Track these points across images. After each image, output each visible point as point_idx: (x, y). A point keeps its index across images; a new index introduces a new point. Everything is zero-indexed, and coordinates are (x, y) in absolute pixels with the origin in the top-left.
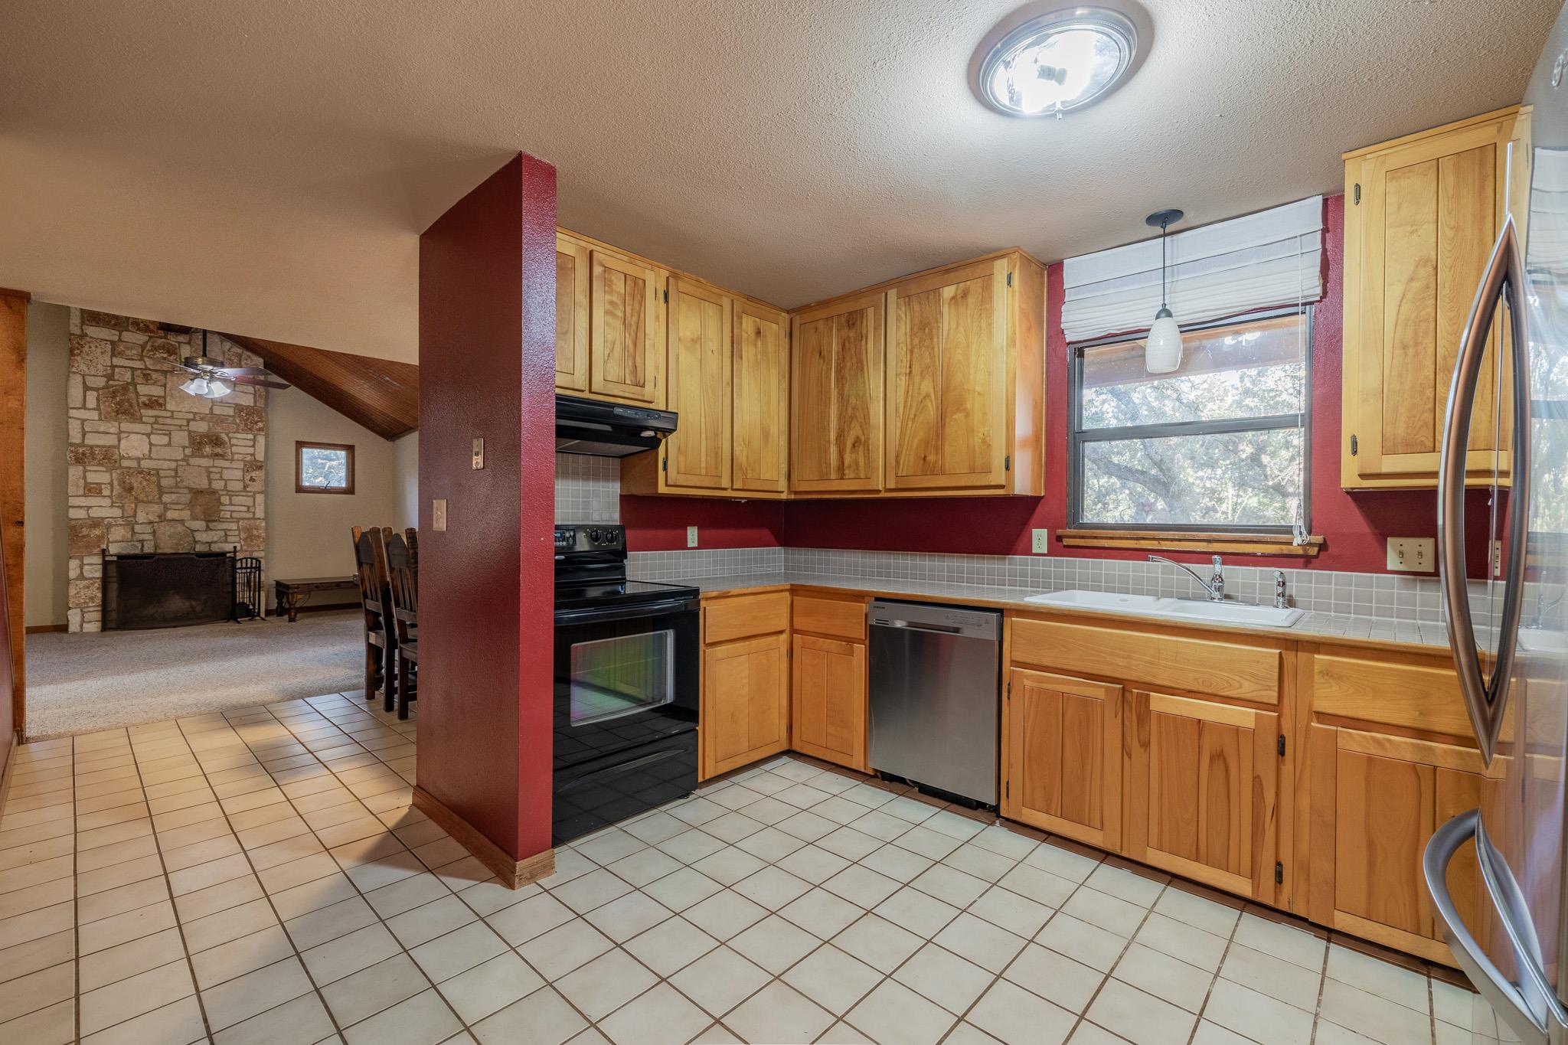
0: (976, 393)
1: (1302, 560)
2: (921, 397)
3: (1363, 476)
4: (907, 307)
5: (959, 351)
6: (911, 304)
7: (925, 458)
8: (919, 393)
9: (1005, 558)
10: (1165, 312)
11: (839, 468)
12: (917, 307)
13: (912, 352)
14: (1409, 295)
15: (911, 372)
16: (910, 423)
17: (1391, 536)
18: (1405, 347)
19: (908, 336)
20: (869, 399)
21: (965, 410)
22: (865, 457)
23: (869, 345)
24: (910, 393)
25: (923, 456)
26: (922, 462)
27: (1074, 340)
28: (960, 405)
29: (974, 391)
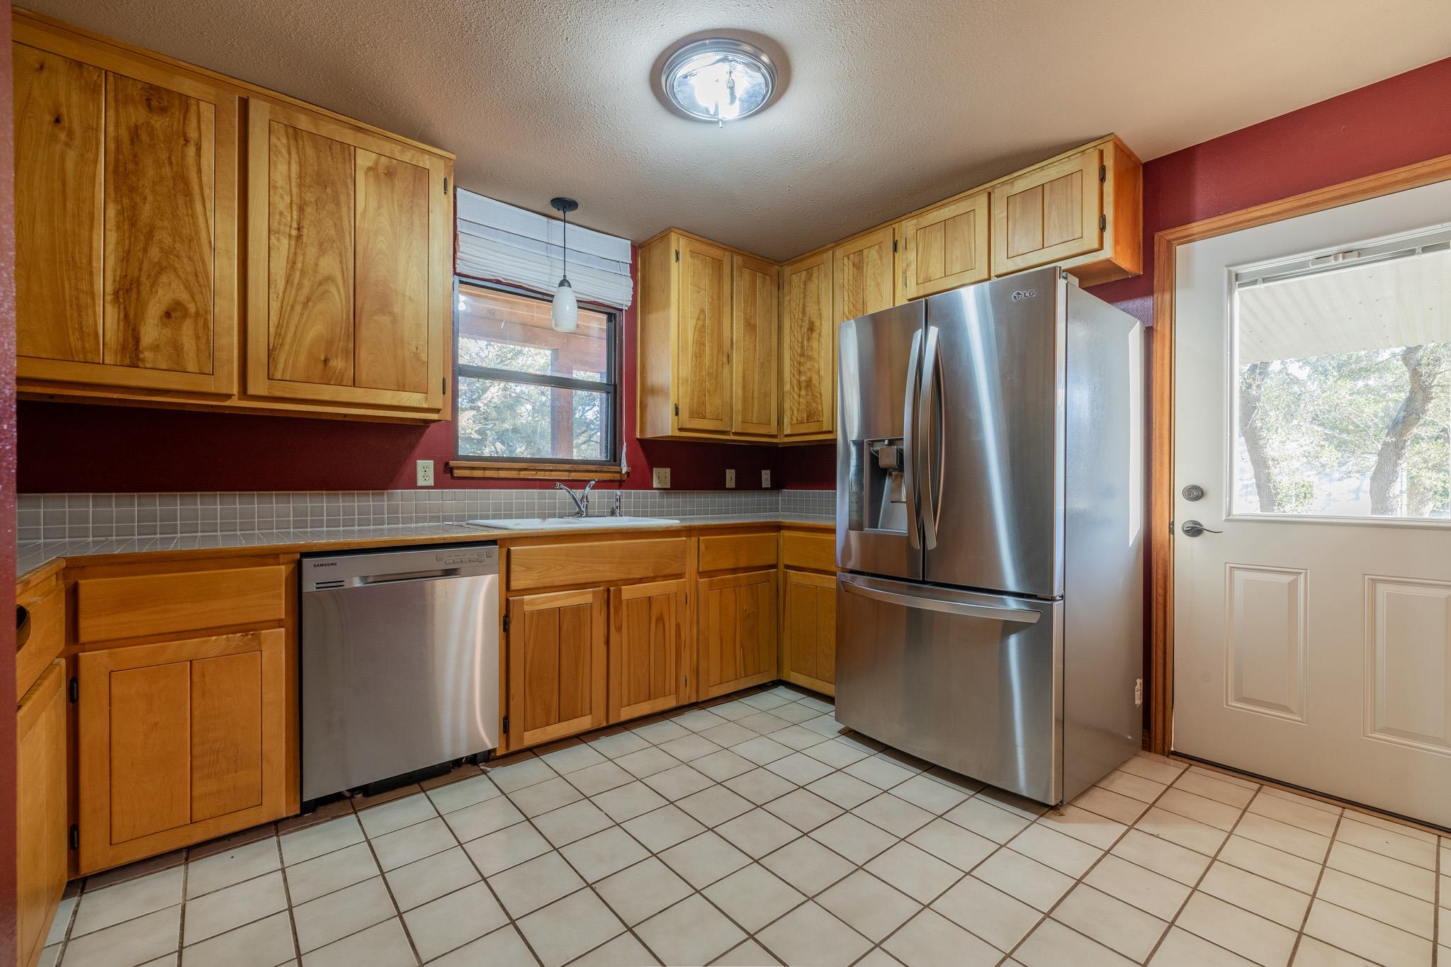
0: (407, 298)
1: (618, 483)
2: (319, 278)
3: (681, 430)
4: (292, 142)
5: (381, 238)
6: (301, 143)
7: (326, 361)
8: (315, 271)
9: (383, 493)
10: (564, 282)
11: (124, 348)
12: (310, 152)
13: (301, 209)
14: (698, 327)
15: (299, 237)
16: (298, 308)
17: (656, 467)
18: (696, 357)
19: (294, 184)
20: (206, 248)
21: (391, 313)
22: (198, 338)
23: (203, 160)
24: (299, 265)
25: (323, 358)
26: (320, 366)
27: (465, 272)
28: (385, 306)
29: (404, 295)
